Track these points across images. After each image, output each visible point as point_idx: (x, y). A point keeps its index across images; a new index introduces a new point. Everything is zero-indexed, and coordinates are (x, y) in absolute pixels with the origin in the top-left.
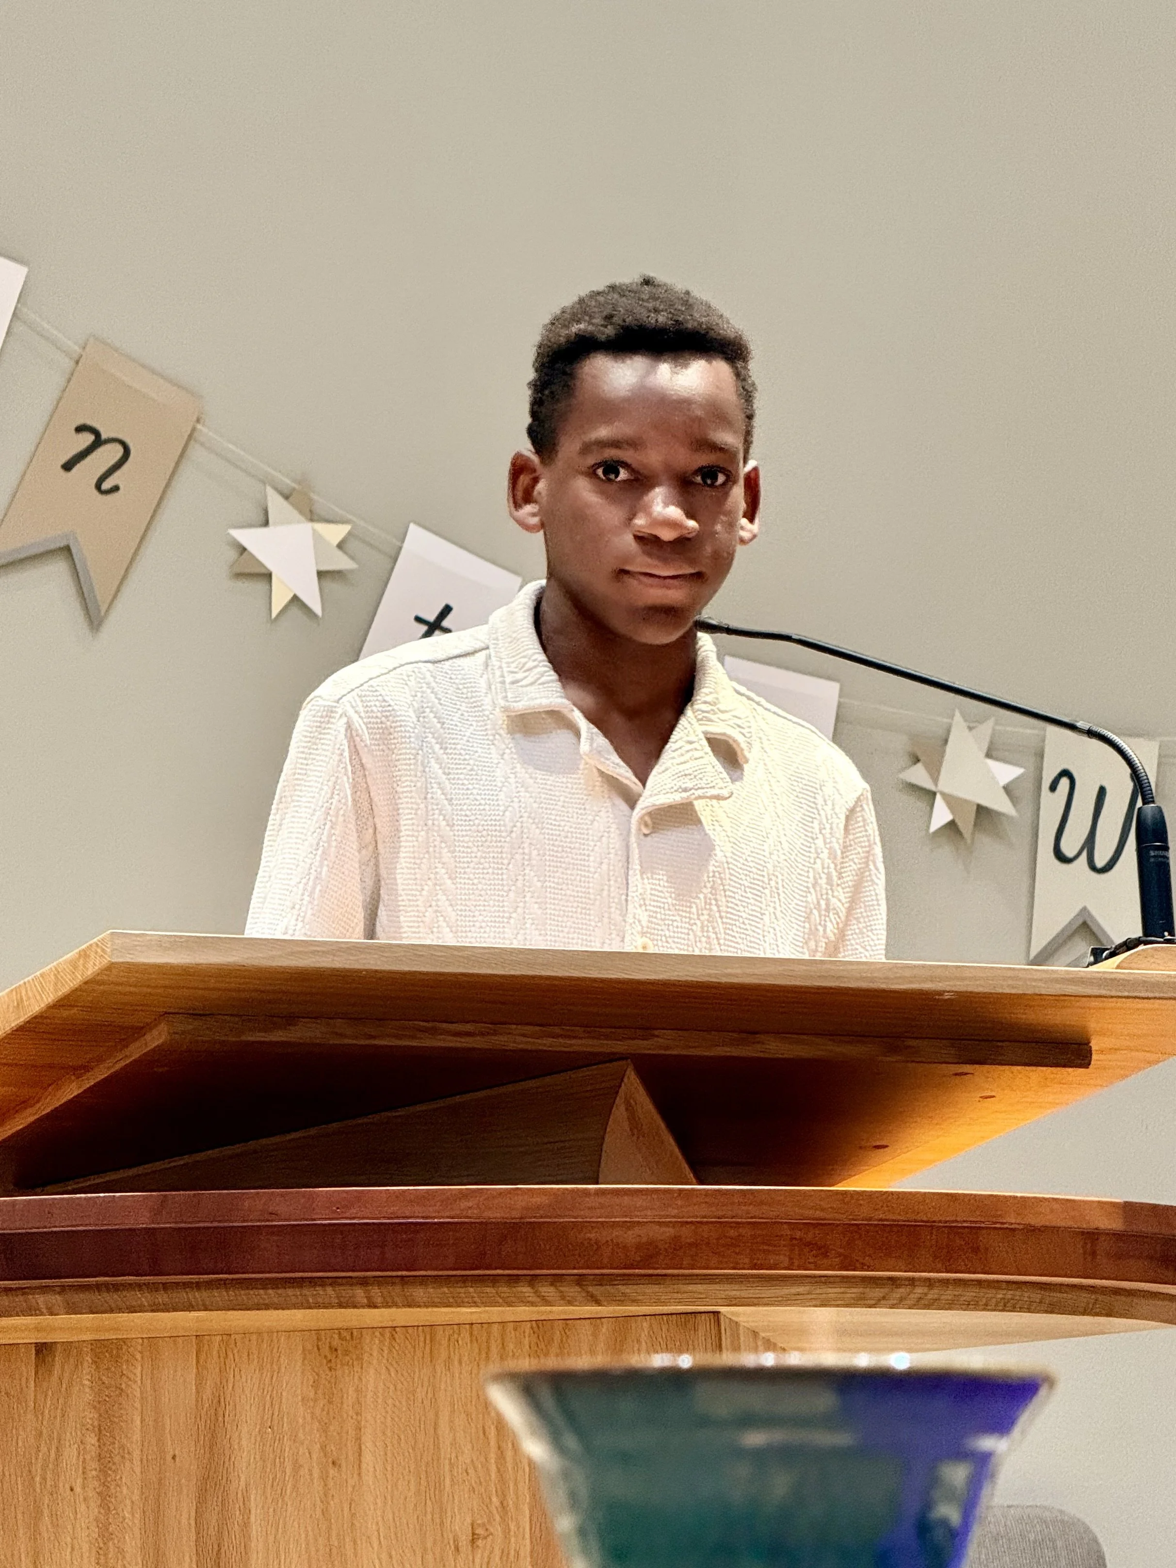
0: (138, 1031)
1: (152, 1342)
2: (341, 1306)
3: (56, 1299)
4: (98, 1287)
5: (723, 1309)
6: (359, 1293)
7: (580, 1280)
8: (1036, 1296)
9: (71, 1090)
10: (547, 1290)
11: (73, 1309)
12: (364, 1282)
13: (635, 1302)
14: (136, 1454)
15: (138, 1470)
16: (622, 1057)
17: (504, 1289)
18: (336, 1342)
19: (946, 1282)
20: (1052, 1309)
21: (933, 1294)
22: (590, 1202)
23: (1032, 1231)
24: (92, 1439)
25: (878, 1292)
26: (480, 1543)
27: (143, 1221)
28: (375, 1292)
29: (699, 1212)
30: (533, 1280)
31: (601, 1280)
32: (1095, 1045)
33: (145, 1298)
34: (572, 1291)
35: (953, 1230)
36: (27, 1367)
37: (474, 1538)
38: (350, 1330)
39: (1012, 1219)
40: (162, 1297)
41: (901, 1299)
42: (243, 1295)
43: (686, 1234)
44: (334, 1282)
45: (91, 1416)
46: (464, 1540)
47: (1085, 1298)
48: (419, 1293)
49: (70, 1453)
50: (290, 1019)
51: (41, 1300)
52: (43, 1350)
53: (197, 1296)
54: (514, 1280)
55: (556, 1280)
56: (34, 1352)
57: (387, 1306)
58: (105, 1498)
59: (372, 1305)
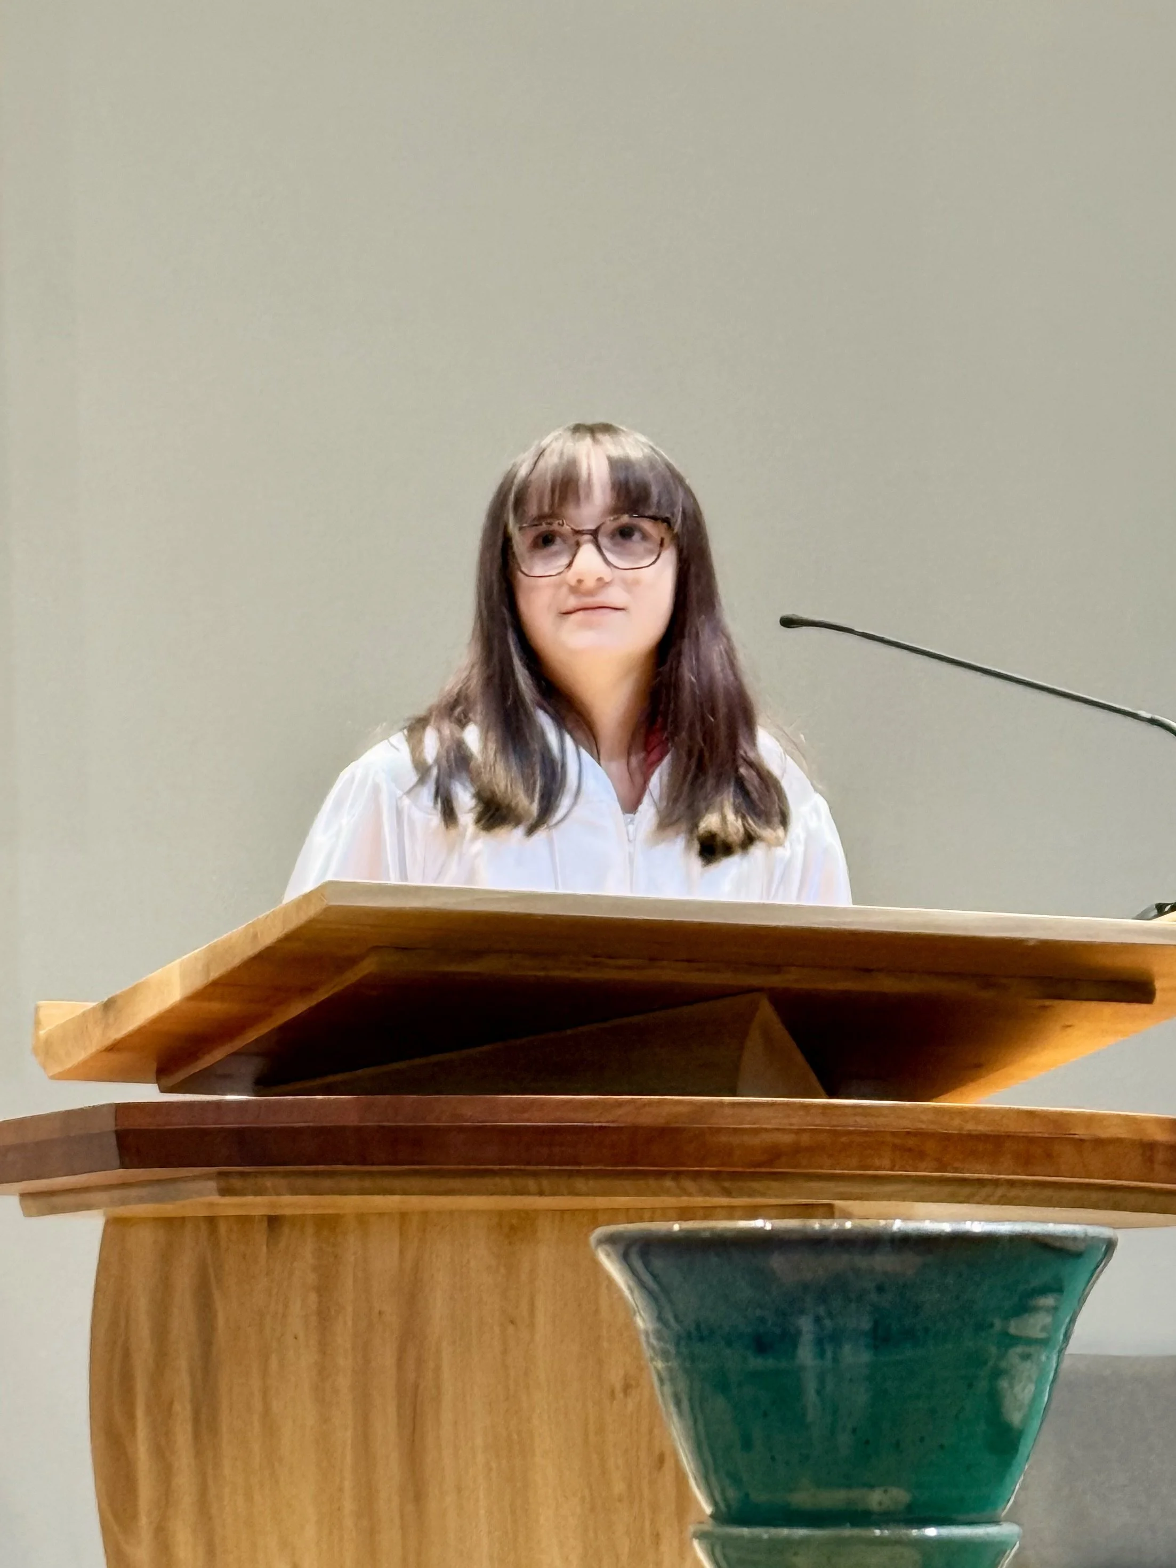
0: (352, 961)
1: (362, 1219)
2: (516, 1193)
3: (282, 1183)
4: (316, 1174)
5: (838, 1203)
6: (531, 1184)
7: (715, 1176)
8: (1102, 1195)
9: (297, 1008)
10: (688, 1184)
11: (295, 1192)
12: (535, 1174)
13: (763, 1195)
14: (350, 1309)
15: (350, 1323)
16: (760, 990)
17: (652, 1183)
18: (514, 1221)
19: (1024, 1184)
20: (1116, 1207)
21: (1014, 1192)
23: (1099, 1143)
24: (313, 1297)
25: (966, 1190)
27: (352, 1120)
28: (545, 1183)
29: (818, 1121)
30: (677, 1175)
31: (734, 1176)
32: (1158, 984)
33: (354, 1184)
34: (708, 1185)
35: (1031, 1140)
36: (260, 1235)
37: (627, 1389)
38: (527, 1212)
39: (1080, 1132)
40: (367, 1183)
41: (989, 1196)
42: (435, 1183)
43: (805, 1139)
44: (509, 1173)
45: (312, 1278)
46: (618, 1387)
47: (1143, 1199)
48: (580, 1184)
49: (296, 1308)
50: (478, 954)
51: (269, 1182)
52: (274, 1222)
53: (397, 1183)
54: (661, 1175)
55: (696, 1176)
56: (266, 1222)
57: (554, 1194)
58: (324, 1348)
59: (541, 1193)
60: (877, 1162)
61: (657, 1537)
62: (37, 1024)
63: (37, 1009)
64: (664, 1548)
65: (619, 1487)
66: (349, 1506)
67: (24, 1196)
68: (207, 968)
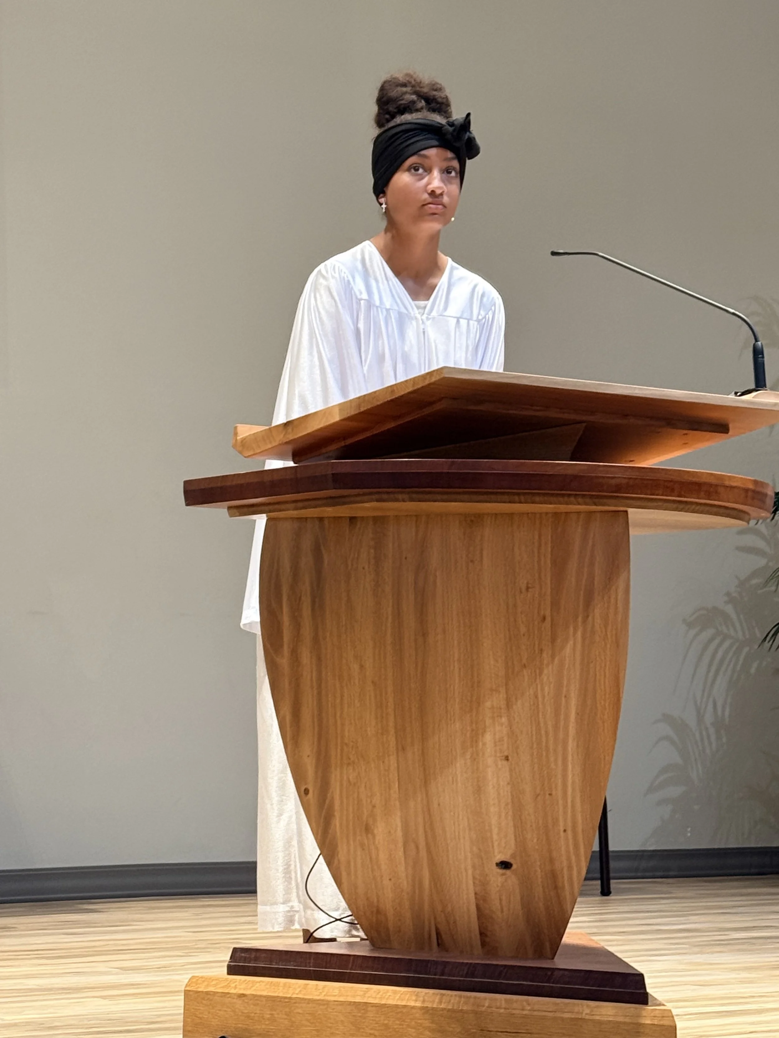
2: (510, 502)
3: (406, 496)
5: (629, 510)
6: (516, 498)
7: (591, 497)
11: (412, 500)
12: (518, 494)
13: (609, 505)
14: (390, 557)
15: (391, 563)
20: (727, 516)
21: (697, 508)
22: (601, 469)
25: (681, 506)
26: (530, 590)
28: (522, 498)
32: (731, 426)
35: (711, 485)
37: (528, 588)
39: (727, 483)
41: (688, 509)
42: (474, 497)
43: (631, 482)
44: (507, 493)
45: (372, 543)
46: (524, 588)
47: (736, 513)
49: (364, 555)
51: (400, 496)
52: (352, 519)
56: (348, 520)
57: (525, 503)
58: (377, 572)
59: (520, 502)
60: (657, 492)
61: (541, 651)
62: (236, 434)
63: (236, 428)
64: (544, 655)
65: (523, 629)
66: (389, 639)
67: (229, 508)
68: (359, 406)
